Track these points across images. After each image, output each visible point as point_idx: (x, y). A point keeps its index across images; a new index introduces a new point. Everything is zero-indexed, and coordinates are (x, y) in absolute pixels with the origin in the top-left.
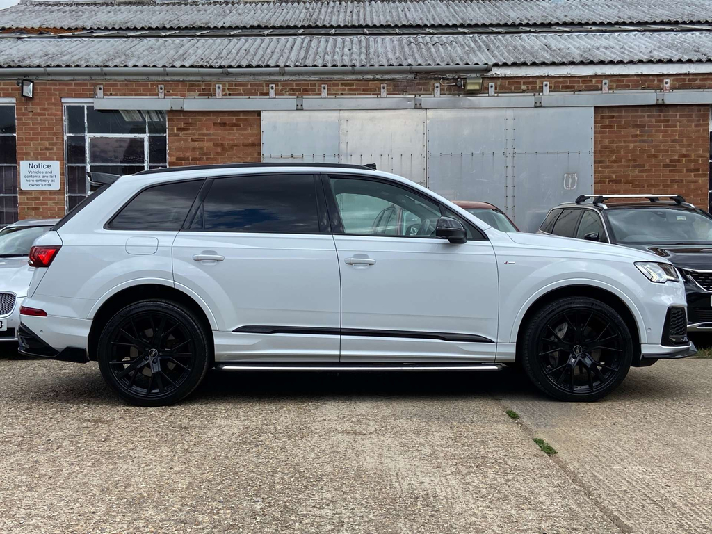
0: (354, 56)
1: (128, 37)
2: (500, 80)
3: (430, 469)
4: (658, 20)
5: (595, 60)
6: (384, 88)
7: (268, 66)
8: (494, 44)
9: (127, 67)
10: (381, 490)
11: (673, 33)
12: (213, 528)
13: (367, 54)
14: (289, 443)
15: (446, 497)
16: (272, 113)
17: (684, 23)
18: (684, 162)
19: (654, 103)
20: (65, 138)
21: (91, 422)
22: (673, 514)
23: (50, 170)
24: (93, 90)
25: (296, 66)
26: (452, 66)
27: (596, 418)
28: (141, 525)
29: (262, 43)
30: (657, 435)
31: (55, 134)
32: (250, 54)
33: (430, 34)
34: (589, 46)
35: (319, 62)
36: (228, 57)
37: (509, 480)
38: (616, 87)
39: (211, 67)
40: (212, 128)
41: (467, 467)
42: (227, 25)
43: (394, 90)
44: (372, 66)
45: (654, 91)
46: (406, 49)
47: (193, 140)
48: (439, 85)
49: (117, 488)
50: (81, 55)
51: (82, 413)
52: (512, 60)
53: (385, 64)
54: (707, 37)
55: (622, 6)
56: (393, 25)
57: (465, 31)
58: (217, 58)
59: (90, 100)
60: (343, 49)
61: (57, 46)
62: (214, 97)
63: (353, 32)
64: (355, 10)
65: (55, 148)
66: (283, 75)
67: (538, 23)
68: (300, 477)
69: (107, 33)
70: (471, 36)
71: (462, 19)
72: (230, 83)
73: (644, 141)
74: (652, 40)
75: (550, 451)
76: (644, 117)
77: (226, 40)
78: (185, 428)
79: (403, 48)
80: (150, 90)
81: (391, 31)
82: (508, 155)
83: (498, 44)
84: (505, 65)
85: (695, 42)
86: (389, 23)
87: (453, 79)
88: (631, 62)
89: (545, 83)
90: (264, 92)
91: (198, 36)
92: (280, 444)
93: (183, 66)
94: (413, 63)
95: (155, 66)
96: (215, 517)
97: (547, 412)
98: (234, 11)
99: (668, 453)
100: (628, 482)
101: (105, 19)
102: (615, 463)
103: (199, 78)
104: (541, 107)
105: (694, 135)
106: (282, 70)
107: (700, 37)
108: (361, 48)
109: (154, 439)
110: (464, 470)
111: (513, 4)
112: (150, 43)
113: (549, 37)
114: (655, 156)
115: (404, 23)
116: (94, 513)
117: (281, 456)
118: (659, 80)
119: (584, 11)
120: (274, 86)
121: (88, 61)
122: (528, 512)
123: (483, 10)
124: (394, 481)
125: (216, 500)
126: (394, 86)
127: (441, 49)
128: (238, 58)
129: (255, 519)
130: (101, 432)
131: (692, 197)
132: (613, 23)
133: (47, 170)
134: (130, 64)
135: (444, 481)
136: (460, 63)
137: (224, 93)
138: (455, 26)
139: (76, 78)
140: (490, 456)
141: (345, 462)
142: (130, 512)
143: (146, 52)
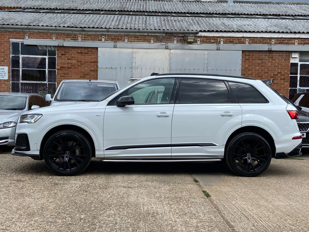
0: (140, 25)
1: (40, 12)
2: (202, 38)
3: (157, 202)
4: (272, 14)
5: (243, 31)
6: (152, 39)
7: (102, 28)
8: (201, 22)
9: (39, 26)
10: (135, 210)
11: (277, 20)
12: (62, 225)
13: (146, 24)
14: (100, 191)
15: (161, 213)
16: (103, 49)
17: (283, 15)
18: (279, 75)
19: (267, 50)
20: (11, 57)
21: (16, 181)
22: (252, 221)
23: (3, 70)
24: (24, 36)
25: (114, 28)
26: (182, 31)
27: (230, 182)
28: (32, 223)
29: (100, 17)
30: (253, 190)
31: (6, 55)
32: (94, 22)
33: (174, 16)
34: (241, 24)
35: (124, 27)
36: (84, 23)
37: (189, 207)
38: (252, 42)
39: (76, 27)
40: (77, 54)
41: (173, 202)
42: (85, 9)
43: (157, 40)
44: (147, 29)
45: (267, 45)
46: (163, 22)
47: (68, 59)
48: (176, 39)
49: (24, 208)
50: (19, 20)
51: (12, 177)
52: (208, 29)
53: (153, 29)
54: (291, 22)
55: (257, 7)
56: (158, 12)
57: (189, 15)
58: (79, 24)
59: (22, 40)
60: (135, 21)
61: (8, 15)
62: (77, 41)
63: (140, 14)
64: (142, 4)
65: (6, 61)
66: (108, 32)
67: (221, 13)
68: (102, 205)
69: (31, 10)
70: (191, 18)
71: (188, 10)
72: (85, 35)
73: (262, 66)
74: (268, 22)
75: (208, 195)
76: (263, 56)
77: (84, 15)
78: (57, 184)
79: (161, 22)
80: (49, 37)
81: (157, 14)
82: (205, 70)
83: (202, 22)
84: (205, 31)
85: (286, 24)
86: (156, 11)
87: (182, 36)
88: (258, 32)
89: (221, 40)
90: (100, 39)
91: (72, 13)
92: (96, 192)
93: (64, 27)
94: (165, 29)
95: (51, 26)
96: (64, 220)
97: (211, 180)
98: (89, 3)
99: (256, 197)
100: (237, 208)
101: (30, 4)
102: (234, 201)
103: (71, 32)
104: (219, 50)
105: (284, 64)
106: (108, 30)
107: (288, 22)
108: (143, 21)
109: (43, 188)
110: (171, 203)
111: (211, 4)
112: (50, 16)
113: (225, 20)
114: (267, 73)
115: (163, 11)
116: (13, 218)
117: (96, 196)
118: (270, 40)
119: (241, 9)
120: (104, 37)
121: (22, 23)
122: (194, 220)
123: (198, 6)
124: (141, 207)
125: (65, 213)
126: (157, 39)
127: (178, 23)
128: (89, 24)
129: (81, 221)
130: (20, 185)
131: (282, 90)
132: (253, 14)
133: (2, 70)
134: (41, 25)
135: (162, 207)
136: (185, 29)
137: (82, 39)
138: (185, 13)
139: (16, 30)
140: (183, 197)
141: (122, 199)
142: (28, 218)
143: (48, 20)
